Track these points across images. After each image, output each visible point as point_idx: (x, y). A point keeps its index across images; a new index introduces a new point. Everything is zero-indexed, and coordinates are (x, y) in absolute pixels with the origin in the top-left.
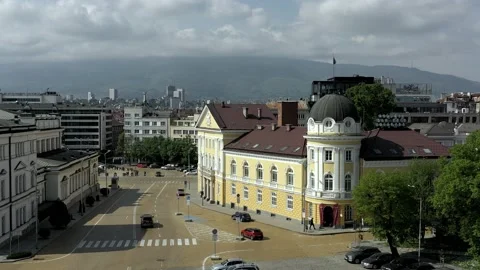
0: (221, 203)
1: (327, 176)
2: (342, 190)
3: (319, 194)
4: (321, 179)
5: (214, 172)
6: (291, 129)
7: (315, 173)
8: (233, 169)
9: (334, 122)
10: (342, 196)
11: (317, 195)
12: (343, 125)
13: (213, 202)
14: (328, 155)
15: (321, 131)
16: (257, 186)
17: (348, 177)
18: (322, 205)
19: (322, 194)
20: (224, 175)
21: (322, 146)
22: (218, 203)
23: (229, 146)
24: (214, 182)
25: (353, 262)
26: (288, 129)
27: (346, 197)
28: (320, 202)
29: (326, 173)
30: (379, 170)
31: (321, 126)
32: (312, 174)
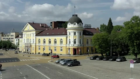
0: (34, 53)
1: (74, 40)
2: (79, 44)
3: (72, 45)
4: (73, 41)
5: (31, 44)
6: (59, 29)
7: (71, 39)
8: (39, 42)
9: (76, 24)
10: (79, 46)
11: (72, 46)
12: (79, 25)
13: (31, 53)
14: (75, 33)
15: (73, 26)
16: (49, 46)
17: (80, 40)
18: (74, 48)
19: (73, 45)
20: (36, 44)
21: (73, 31)
22: (33, 53)
23: (38, 35)
24: (31, 47)
25: (93, 59)
26: (58, 28)
27: (80, 46)
28: (73, 48)
29: (74, 39)
30: (88, 38)
31: (73, 25)
32: (70, 40)
